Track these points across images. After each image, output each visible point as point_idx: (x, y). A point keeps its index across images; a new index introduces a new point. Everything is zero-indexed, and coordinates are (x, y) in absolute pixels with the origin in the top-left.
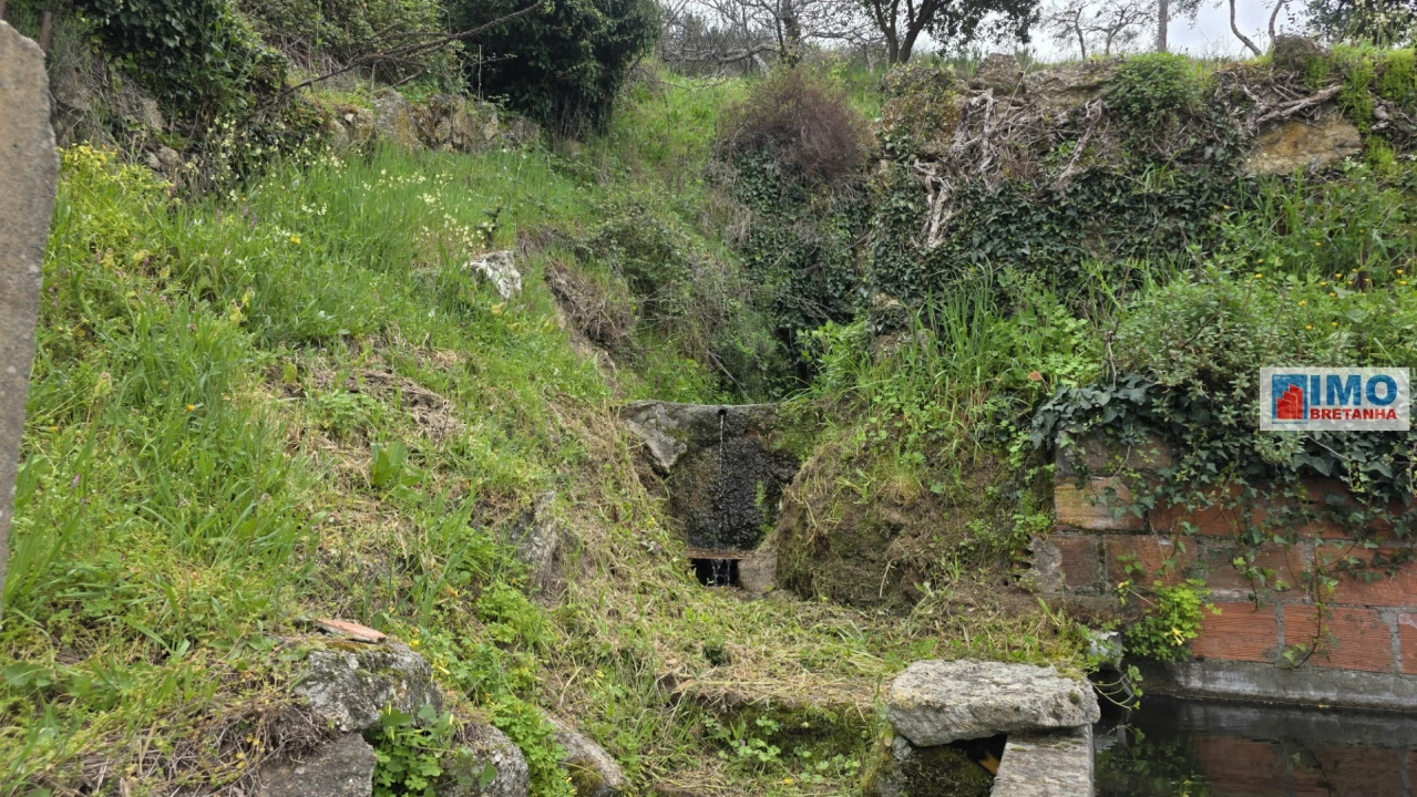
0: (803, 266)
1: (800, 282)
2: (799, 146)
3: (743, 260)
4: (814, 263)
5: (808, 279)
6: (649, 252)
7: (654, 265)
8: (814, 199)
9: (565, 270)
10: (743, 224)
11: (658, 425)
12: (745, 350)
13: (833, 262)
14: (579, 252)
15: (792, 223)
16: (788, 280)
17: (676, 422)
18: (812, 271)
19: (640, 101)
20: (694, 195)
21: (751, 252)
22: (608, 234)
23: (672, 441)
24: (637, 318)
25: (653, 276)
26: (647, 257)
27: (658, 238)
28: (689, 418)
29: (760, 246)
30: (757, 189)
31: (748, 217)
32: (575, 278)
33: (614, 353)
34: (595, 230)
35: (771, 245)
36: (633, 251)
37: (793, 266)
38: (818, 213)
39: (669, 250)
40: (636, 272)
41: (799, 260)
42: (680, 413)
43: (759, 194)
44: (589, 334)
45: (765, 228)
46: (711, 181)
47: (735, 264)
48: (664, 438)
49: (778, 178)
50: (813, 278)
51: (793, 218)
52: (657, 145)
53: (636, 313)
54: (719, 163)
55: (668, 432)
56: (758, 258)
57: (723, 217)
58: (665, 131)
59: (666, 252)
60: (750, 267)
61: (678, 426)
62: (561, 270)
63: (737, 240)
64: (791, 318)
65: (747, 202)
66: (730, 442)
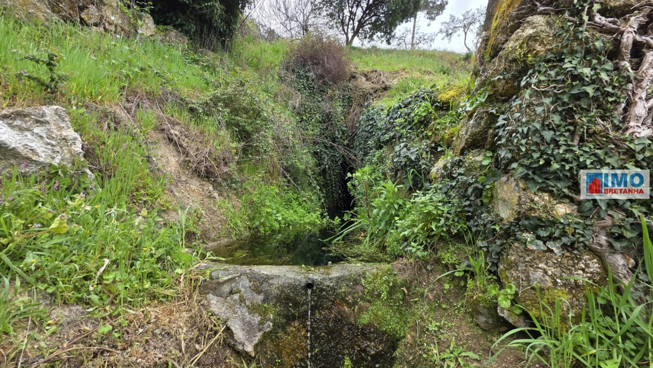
0: (324, 122)
1: (323, 130)
2: (323, 66)
3: (297, 118)
4: (329, 121)
5: (327, 128)
6: (247, 113)
7: (250, 121)
8: (330, 91)
9: (178, 124)
10: (298, 100)
11: (242, 300)
12: (301, 166)
13: (338, 121)
14: (192, 110)
15: (319, 102)
16: (319, 129)
17: (261, 297)
18: (328, 125)
19: (248, 43)
20: (273, 84)
21: (301, 114)
22: (216, 100)
23: (257, 319)
24: (236, 158)
25: (249, 128)
26: (244, 116)
27: (251, 104)
28: (275, 292)
29: (305, 111)
30: (303, 85)
31: (300, 97)
32: (188, 130)
33: (217, 186)
34: (207, 96)
35: (311, 111)
36: (235, 111)
37: (320, 122)
38: (332, 98)
39: (259, 112)
40: (237, 125)
41: (323, 119)
42: (265, 286)
43: (305, 87)
44: (197, 172)
45: (307, 103)
46: (282, 80)
47: (294, 120)
48: (248, 317)
49: (313, 80)
50: (329, 128)
51: (320, 99)
52: (255, 61)
53: (237, 154)
54: (285, 71)
55: (253, 309)
56: (304, 118)
57: (289, 96)
58: (259, 56)
59: (258, 114)
60: (301, 122)
61: (264, 301)
62: (174, 124)
63: (295, 108)
64: (319, 147)
65: (299, 90)
66: (318, 316)
